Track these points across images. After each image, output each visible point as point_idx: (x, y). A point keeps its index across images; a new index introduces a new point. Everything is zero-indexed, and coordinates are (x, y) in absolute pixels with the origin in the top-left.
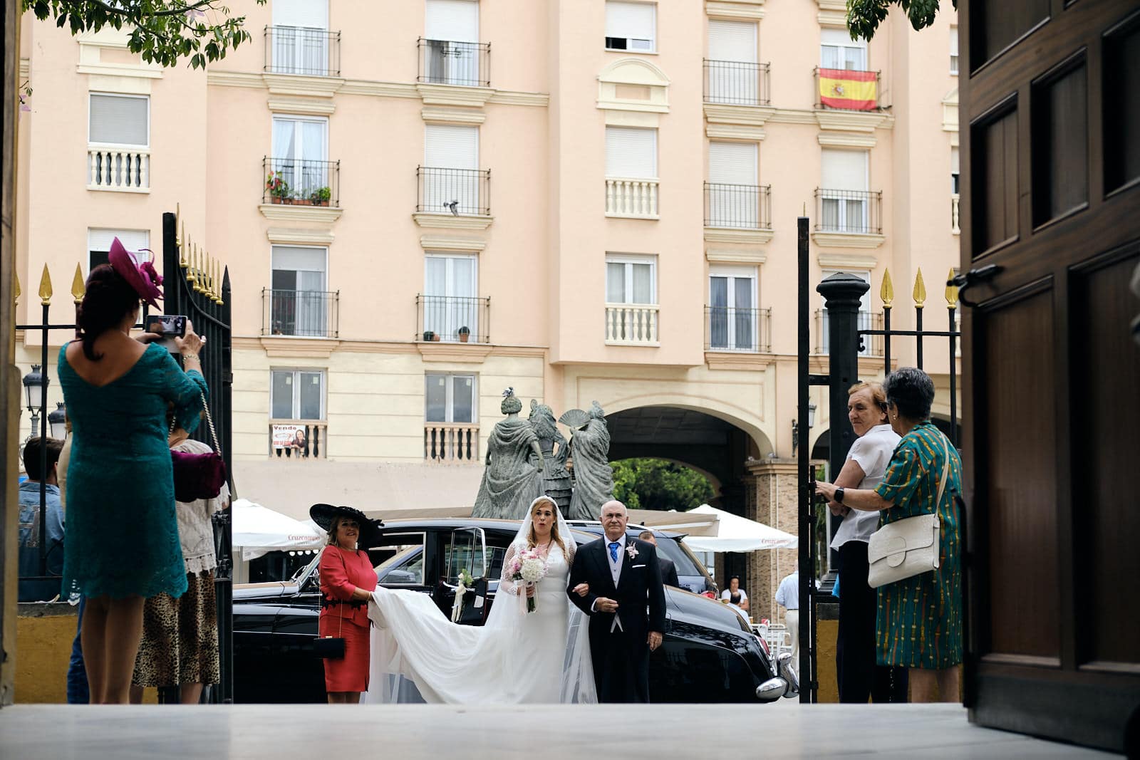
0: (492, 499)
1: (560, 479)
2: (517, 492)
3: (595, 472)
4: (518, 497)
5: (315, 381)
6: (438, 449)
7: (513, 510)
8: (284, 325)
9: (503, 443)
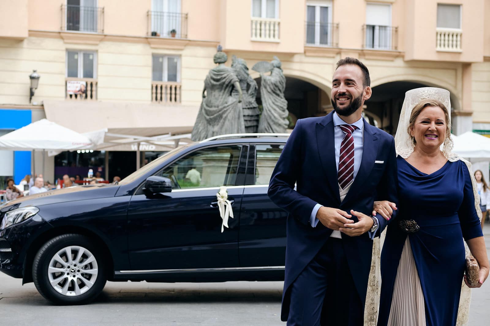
0: (207, 120)
1: (251, 108)
2: (224, 116)
3: (276, 103)
4: (225, 119)
5: (91, 57)
6: (159, 96)
7: (221, 128)
8: (73, 26)
9: (215, 83)
